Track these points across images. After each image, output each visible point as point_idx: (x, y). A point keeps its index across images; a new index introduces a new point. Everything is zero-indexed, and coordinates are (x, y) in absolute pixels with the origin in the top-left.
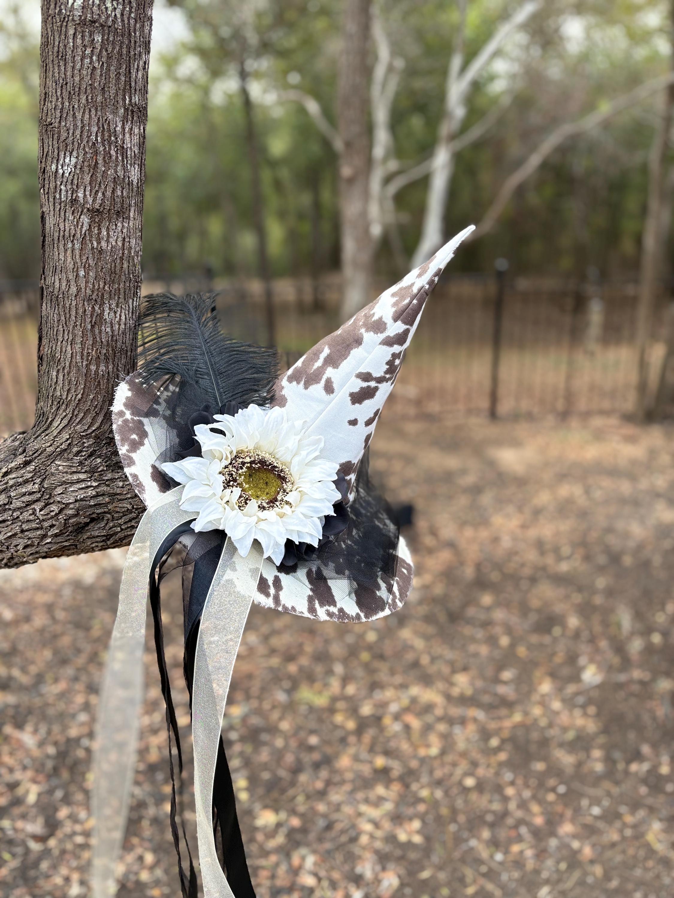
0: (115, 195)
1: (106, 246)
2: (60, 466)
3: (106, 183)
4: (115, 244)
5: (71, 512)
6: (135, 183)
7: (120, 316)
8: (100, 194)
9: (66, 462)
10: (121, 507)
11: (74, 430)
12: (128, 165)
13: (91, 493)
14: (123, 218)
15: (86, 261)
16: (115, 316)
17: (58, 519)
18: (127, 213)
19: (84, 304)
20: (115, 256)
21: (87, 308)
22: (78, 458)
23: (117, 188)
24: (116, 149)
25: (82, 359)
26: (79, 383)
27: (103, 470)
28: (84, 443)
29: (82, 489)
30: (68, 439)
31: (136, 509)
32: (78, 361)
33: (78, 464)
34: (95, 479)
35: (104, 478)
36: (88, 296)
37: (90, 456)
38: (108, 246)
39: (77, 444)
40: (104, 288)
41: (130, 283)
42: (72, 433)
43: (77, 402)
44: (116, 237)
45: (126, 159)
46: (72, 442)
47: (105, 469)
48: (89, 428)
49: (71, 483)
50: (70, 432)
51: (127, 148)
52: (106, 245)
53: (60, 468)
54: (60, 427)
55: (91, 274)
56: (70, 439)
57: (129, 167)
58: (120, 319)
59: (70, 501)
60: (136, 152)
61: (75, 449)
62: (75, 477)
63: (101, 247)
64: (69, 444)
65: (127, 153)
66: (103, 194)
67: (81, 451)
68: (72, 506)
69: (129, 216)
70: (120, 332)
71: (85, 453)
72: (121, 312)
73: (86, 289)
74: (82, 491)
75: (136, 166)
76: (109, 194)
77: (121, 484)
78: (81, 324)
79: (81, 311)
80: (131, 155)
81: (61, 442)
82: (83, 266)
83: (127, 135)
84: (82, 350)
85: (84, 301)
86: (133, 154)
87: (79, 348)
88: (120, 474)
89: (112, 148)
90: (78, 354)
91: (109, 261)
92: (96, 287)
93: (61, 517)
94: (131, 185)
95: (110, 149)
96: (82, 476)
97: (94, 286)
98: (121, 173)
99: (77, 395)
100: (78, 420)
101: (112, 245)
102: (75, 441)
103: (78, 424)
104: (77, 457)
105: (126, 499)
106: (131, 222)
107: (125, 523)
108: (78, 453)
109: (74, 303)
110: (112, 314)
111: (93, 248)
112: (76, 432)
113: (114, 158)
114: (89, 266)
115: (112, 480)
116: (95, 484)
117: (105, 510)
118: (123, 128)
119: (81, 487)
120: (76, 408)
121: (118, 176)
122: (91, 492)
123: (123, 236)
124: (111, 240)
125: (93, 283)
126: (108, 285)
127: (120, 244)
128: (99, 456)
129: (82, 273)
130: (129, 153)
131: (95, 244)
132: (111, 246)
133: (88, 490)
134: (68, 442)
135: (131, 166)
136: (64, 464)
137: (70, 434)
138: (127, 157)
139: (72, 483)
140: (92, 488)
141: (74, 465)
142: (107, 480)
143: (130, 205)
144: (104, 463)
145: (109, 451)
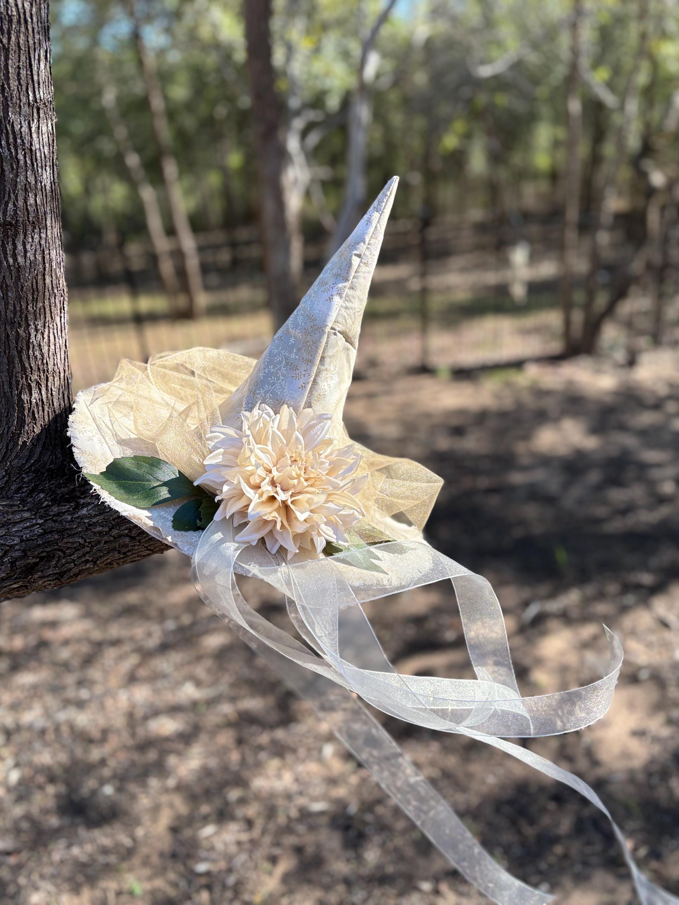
0: (28, 204)
1: (24, 262)
3: (17, 192)
4: (33, 258)
5: (18, 554)
6: (48, 188)
7: (49, 337)
8: (10, 205)
9: (5, 501)
10: (72, 543)
11: (10, 465)
12: (39, 169)
14: (40, 229)
15: (3, 280)
16: (43, 337)
17: (3, 562)
18: (44, 222)
20: (36, 272)
21: (9, 333)
22: (19, 495)
23: (28, 195)
24: (23, 153)
25: (11, 388)
26: (11, 415)
29: (27, 528)
30: (4, 477)
31: (89, 543)
32: (6, 391)
33: (19, 502)
34: (40, 516)
35: (50, 513)
36: (10, 319)
37: (32, 491)
38: (26, 262)
39: (16, 480)
40: (27, 308)
41: (55, 299)
42: (8, 469)
44: (33, 250)
45: (36, 161)
46: (10, 478)
47: (50, 504)
48: (27, 461)
49: (13, 523)
50: (6, 468)
51: (36, 150)
52: (24, 260)
55: (10, 294)
56: (7, 476)
57: (40, 170)
58: (49, 340)
60: (46, 153)
63: (18, 263)
64: (7, 481)
65: (36, 156)
66: (15, 205)
67: (21, 488)
68: (17, 547)
69: (46, 225)
70: (50, 354)
71: (26, 489)
72: (49, 333)
73: (6, 312)
75: (48, 168)
76: (21, 203)
78: (5, 351)
80: (41, 157)
83: (34, 136)
84: (10, 378)
85: (5, 325)
86: (43, 156)
87: (6, 376)
88: (68, 507)
89: (19, 151)
91: (29, 278)
92: (18, 308)
93: (6, 559)
94: (44, 190)
95: (17, 153)
96: (26, 515)
97: (15, 308)
98: (31, 179)
101: (30, 260)
102: (13, 478)
104: (17, 494)
106: (48, 231)
107: (79, 558)
110: (39, 336)
111: (9, 266)
112: (13, 468)
113: (22, 163)
114: (7, 286)
115: (58, 514)
116: (40, 521)
117: (55, 547)
118: (30, 128)
119: (25, 525)
121: (29, 183)
122: (38, 530)
123: (42, 249)
124: (28, 254)
125: (14, 304)
126: (31, 305)
127: (39, 258)
128: (42, 491)
130: (38, 155)
131: (11, 261)
132: (29, 262)
133: (34, 528)
135: (42, 169)
136: (4, 503)
137: (6, 471)
138: (36, 159)
139: (16, 523)
141: (15, 503)
142: (54, 516)
143: (45, 213)
144: (48, 498)
145: (53, 484)
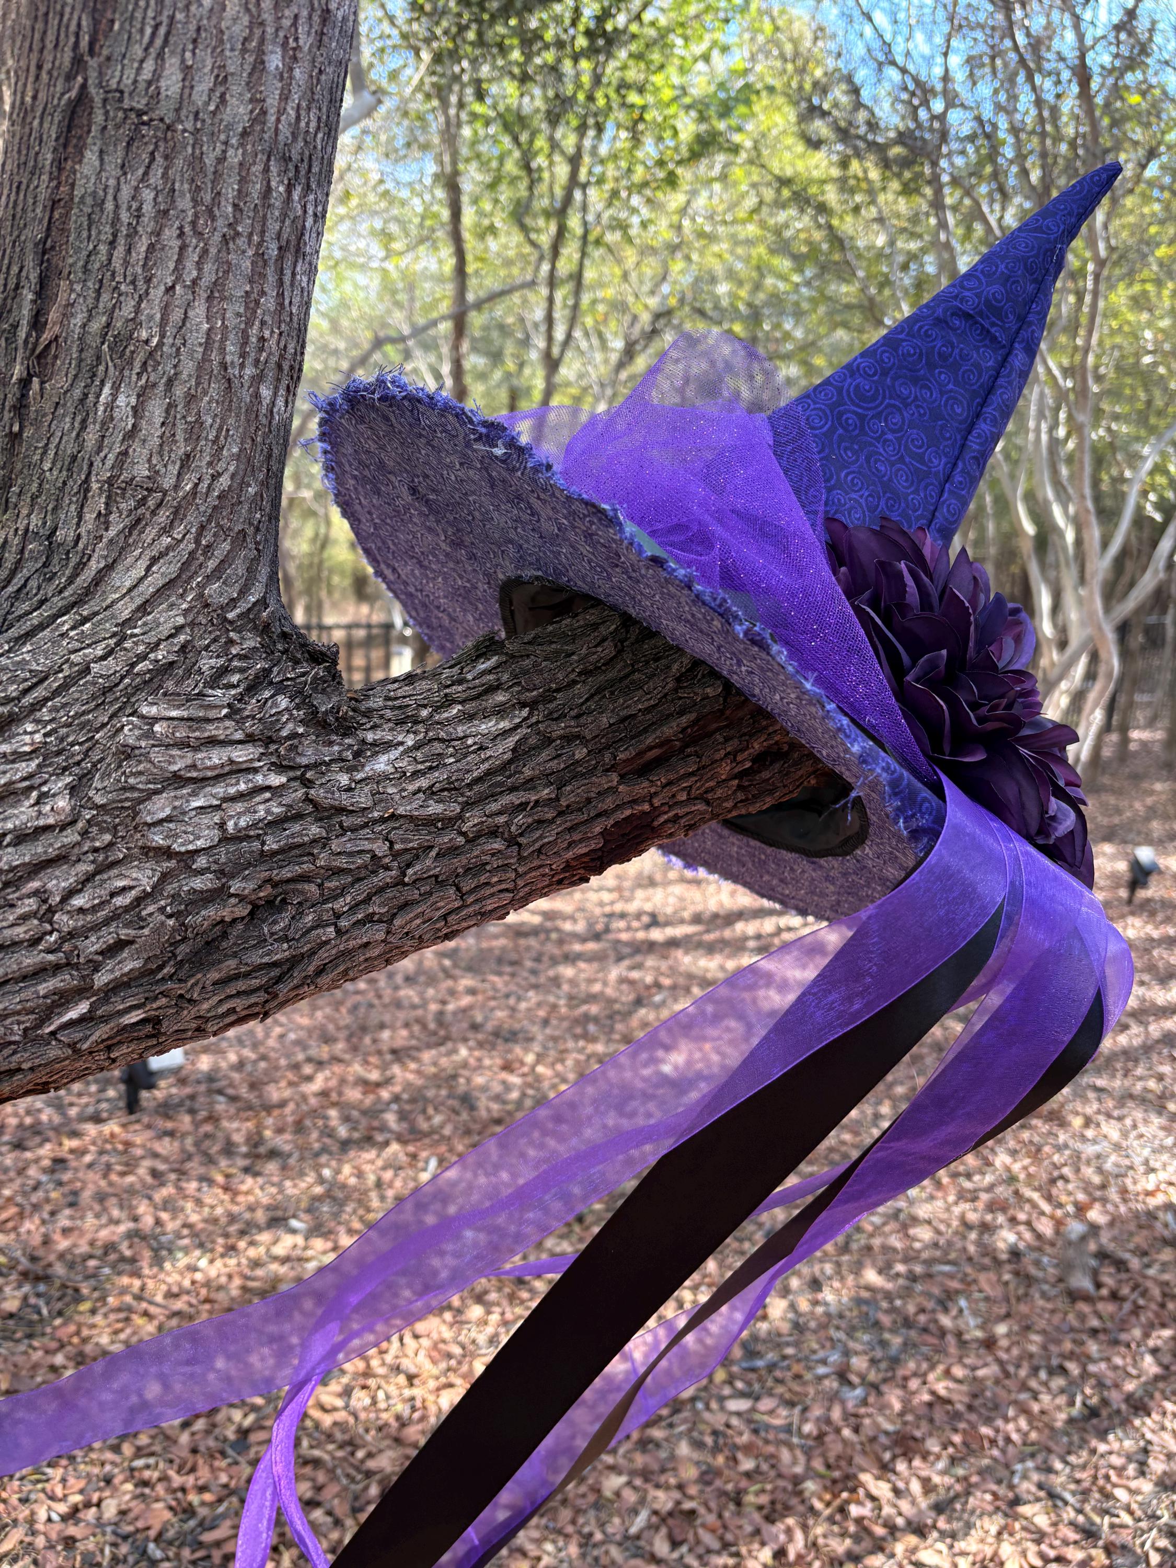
2: (156, 720)
13: (268, 812)
19: (266, 170)
27: (294, 735)
28: (231, 642)
43: (212, 500)
53: (157, 728)
54: (148, 588)
59: (200, 843)
61: (208, 663)
62: (216, 757)
74: (239, 807)
77: (344, 779)
79: (256, 189)
81: (152, 638)
82: (280, 40)
90: (232, 336)
99: (215, 477)
100: (211, 564)
103: (209, 578)
105: (366, 825)
108: (217, 677)
109: (234, 157)
120: (209, 521)
129: (275, 61)
134: (182, 638)
140: (268, 795)
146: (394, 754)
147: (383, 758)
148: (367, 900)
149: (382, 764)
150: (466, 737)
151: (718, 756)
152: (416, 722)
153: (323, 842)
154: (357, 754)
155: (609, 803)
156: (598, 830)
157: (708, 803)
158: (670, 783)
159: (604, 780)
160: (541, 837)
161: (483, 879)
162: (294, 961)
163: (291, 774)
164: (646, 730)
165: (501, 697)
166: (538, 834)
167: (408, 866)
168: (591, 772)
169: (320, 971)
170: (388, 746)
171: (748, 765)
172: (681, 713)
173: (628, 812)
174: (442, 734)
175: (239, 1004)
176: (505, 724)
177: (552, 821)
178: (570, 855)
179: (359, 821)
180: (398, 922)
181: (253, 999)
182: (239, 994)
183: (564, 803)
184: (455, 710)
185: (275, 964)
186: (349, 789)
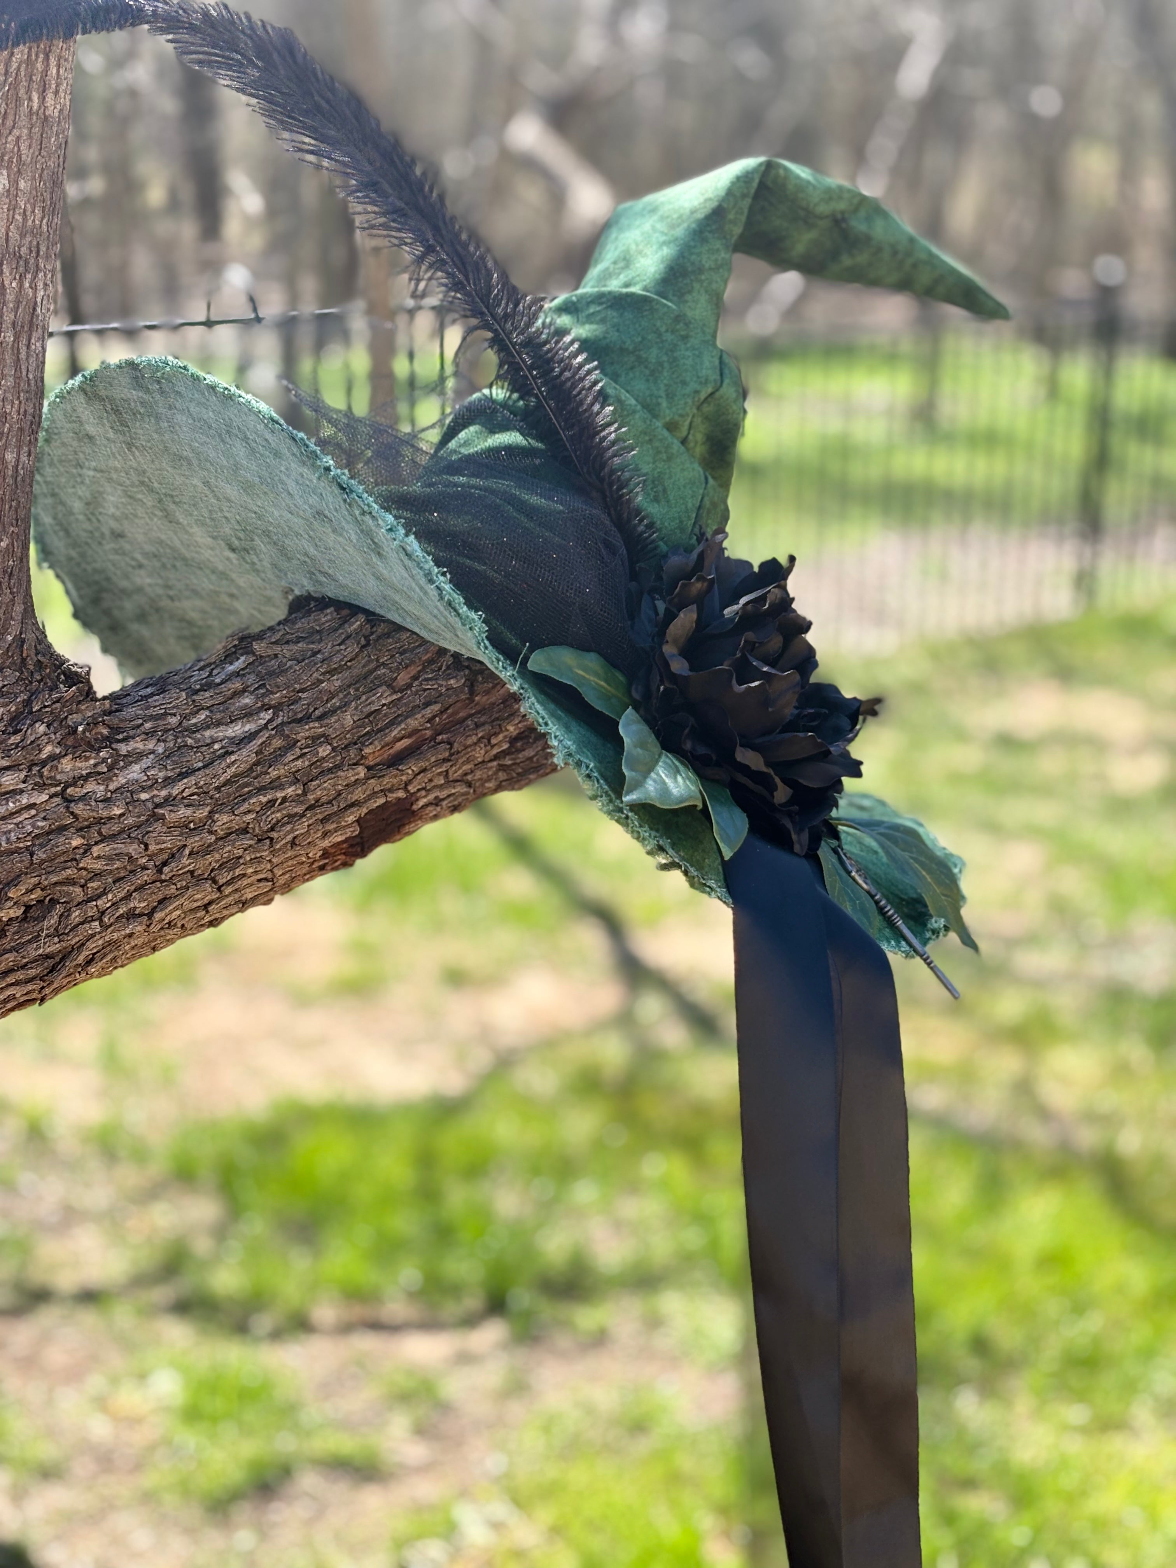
13: (34, 826)
27: (53, 757)
77: (100, 791)
105: (122, 831)
140: (33, 812)
146: (146, 762)
147: (136, 767)
148: (128, 897)
149: (135, 772)
150: (214, 743)
151: (469, 742)
152: (166, 731)
153: (87, 849)
154: (111, 768)
155: (359, 794)
156: (351, 819)
157: (469, 785)
158: (424, 770)
159: (350, 774)
160: (292, 830)
161: (238, 872)
162: (66, 955)
163: (53, 790)
164: (392, 723)
165: (247, 700)
166: (289, 827)
167: (165, 864)
168: (338, 767)
169: (89, 962)
170: (140, 756)
171: (505, 746)
172: (427, 704)
173: (381, 801)
174: (190, 741)
175: (18, 992)
176: (250, 727)
177: (303, 815)
178: (326, 843)
179: (116, 828)
180: (158, 916)
181: (30, 987)
182: (17, 983)
183: (311, 797)
184: (202, 716)
185: (48, 957)
186: (106, 800)
